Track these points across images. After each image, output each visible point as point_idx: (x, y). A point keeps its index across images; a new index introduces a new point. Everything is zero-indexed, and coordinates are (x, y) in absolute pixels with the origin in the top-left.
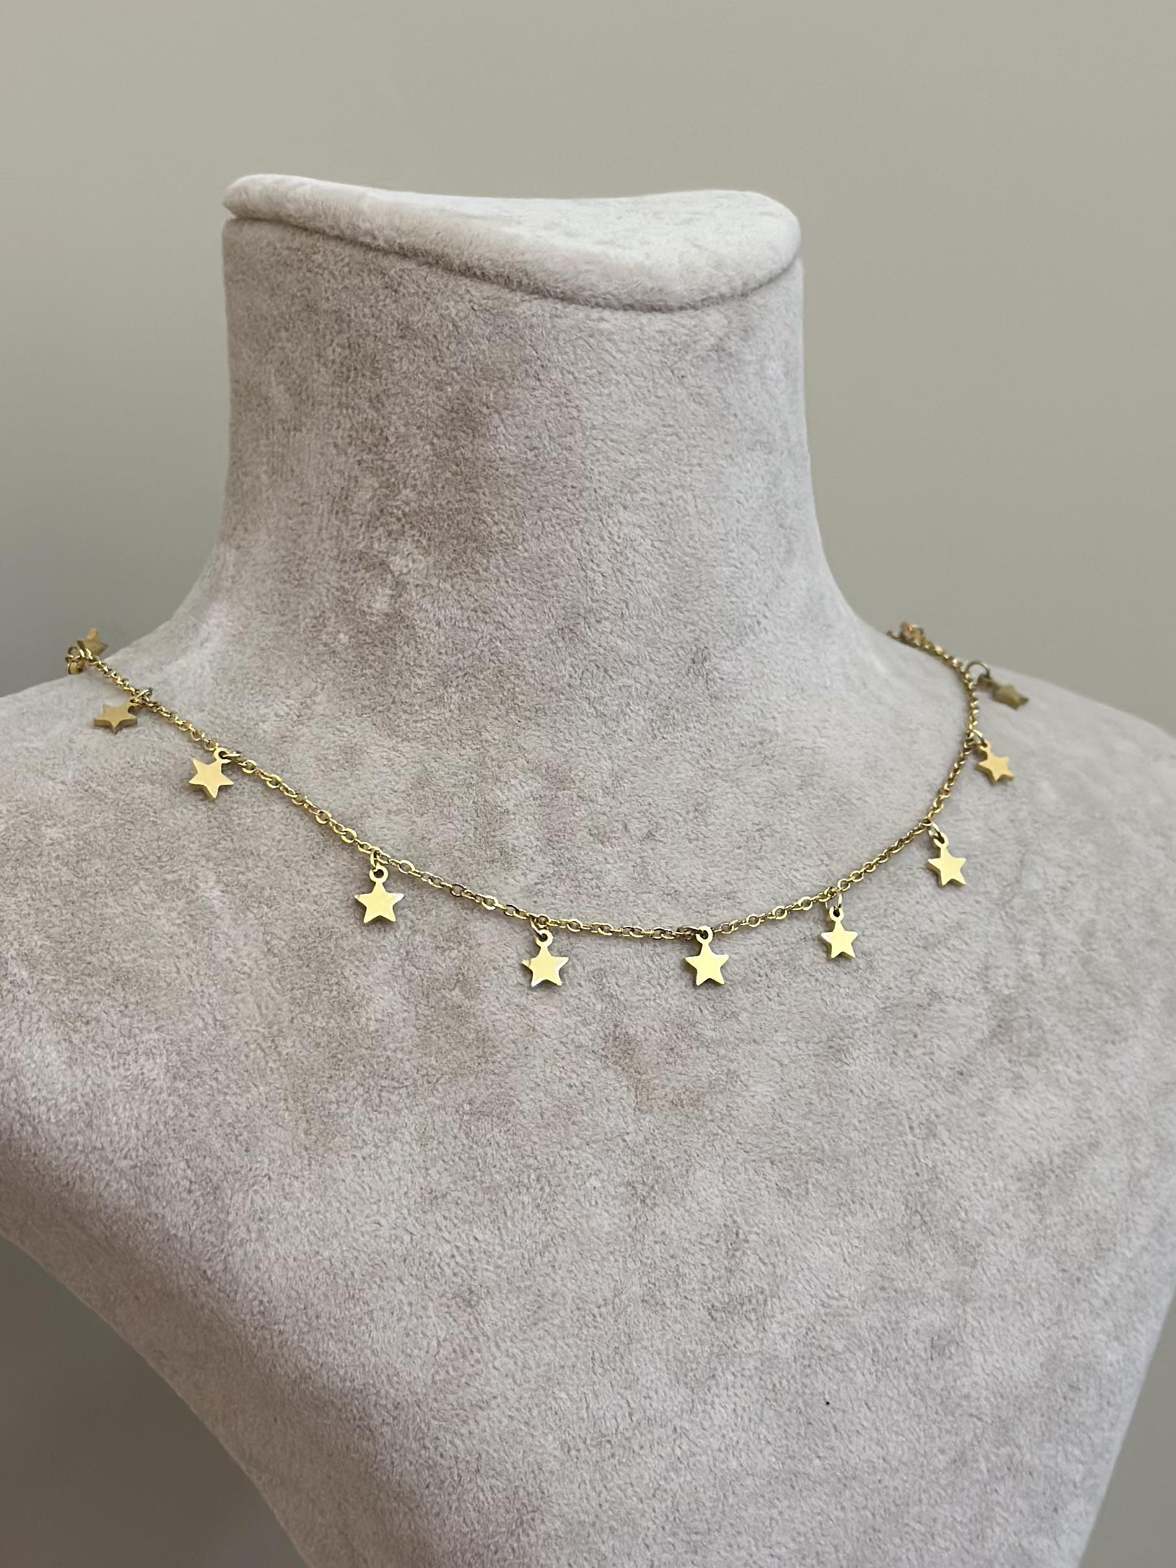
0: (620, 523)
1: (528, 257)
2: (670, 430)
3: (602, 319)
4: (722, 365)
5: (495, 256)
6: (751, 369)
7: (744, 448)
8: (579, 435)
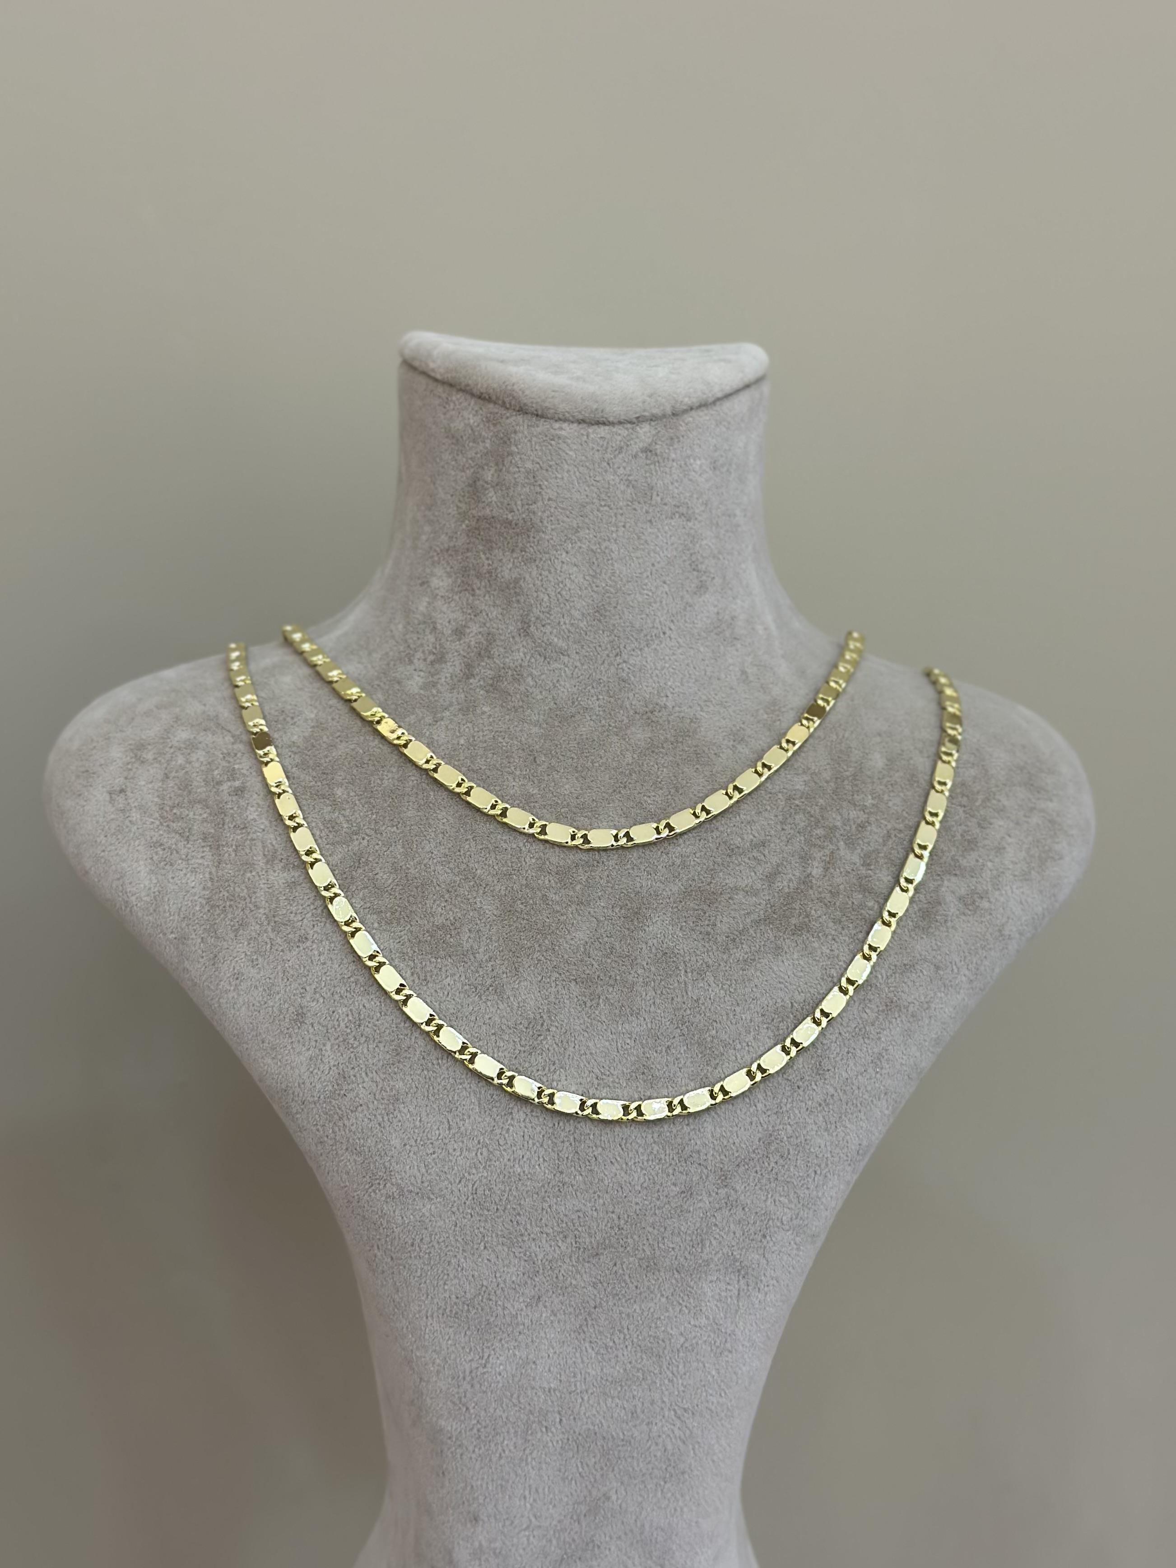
0: (563, 562)
1: (515, 387)
2: (603, 503)
3: (561, 429)
4: (648, 462)
5: (495, 386)
6: (675, 464)
7: (664, 517)
8: (540, 504)
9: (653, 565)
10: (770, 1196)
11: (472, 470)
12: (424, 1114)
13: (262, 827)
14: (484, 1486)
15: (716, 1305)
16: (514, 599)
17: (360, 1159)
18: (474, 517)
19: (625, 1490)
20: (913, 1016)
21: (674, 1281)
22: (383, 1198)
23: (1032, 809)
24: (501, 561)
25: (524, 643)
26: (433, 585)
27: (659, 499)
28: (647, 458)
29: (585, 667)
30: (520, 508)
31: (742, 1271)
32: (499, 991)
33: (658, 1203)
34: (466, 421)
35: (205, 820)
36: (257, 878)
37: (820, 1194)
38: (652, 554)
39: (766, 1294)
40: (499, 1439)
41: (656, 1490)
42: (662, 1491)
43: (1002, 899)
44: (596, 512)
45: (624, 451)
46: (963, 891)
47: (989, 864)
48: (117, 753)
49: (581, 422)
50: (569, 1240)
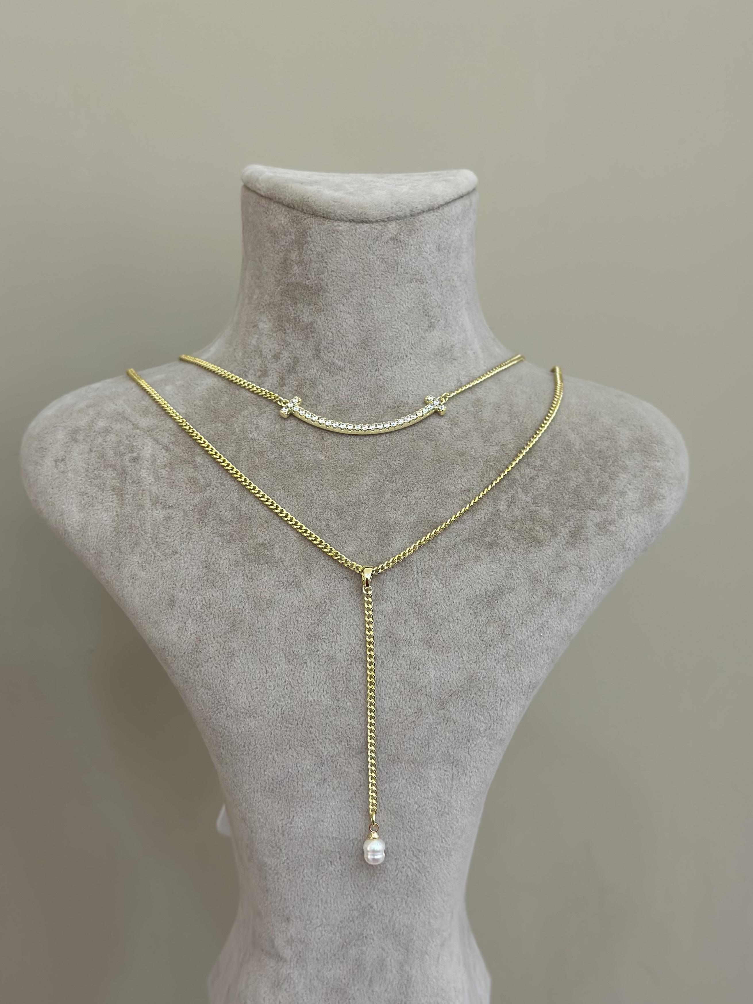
0: (341, 312)
1: (310, 199)
2: (366, 273)
3: (339, 226)
4: (395, 246)
5: (297, 199)
6: (413, 248)
7: (406, 281)
8: (326, 274)
9: (399, 312)
10: (471, 715)
11: (284, 253)
12: (250, 664)
13: (150, 482)
14: (293, 898)
15: (438, 785)
16: (310, 335)
17: (210, 692)
18: (285, 283)
19: (383, 901)
20: (564, 600)
21: (410, 769)
22: (225, 717)
23: (645, 467)
24: (302, 311)
25: (317, 363)
26: (260, 327)
27: (402, 270)
28: (394, 244)
29: (356, 378)
30: (313, 277)
31: (455, 763)
32: (298, 586)
33: (400, 720)
34: (279, 222)
35: (114, 478)
36: (146, 514)
37: (505, 714)
38: (398, 305)
39: (470, 777)
40: (301, 869)
41: (402, 901)
42: (406, 902)
43: (624, 525)
44: (361, 279)
45: (379, 239)
46: (598, 520)
47: (616, 502)
48: (61, 436)
49: (351, 221)
50: (343, 743)
